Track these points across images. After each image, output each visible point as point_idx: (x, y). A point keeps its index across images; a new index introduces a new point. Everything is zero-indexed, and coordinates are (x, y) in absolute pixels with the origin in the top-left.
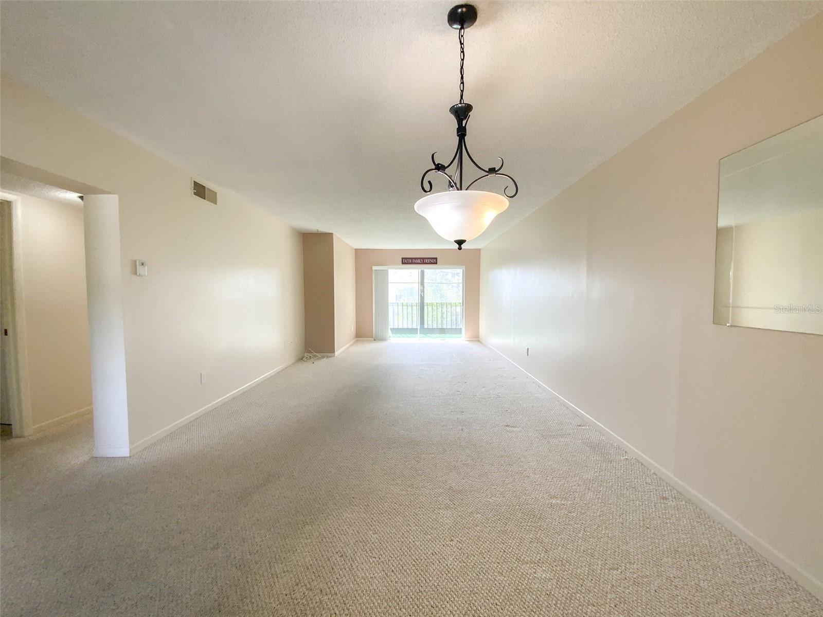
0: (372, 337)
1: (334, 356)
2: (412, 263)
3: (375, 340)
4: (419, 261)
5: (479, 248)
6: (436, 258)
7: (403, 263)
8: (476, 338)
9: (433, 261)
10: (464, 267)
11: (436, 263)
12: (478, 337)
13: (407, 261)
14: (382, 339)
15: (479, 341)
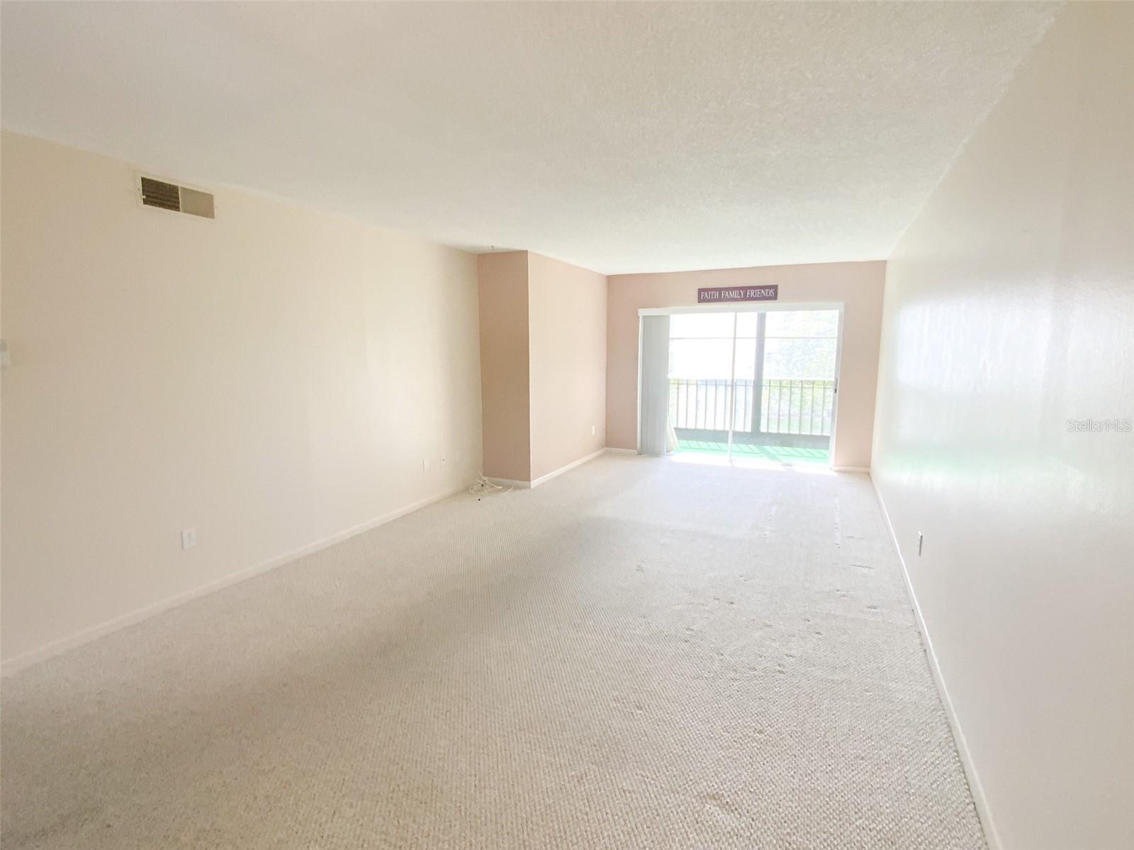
0: (635, 448)
1: (529, 488)
2: (719, 300)
3: (640, 454)
4: (734, 294)
6: (775, 287)
7: (700, 301)
8: (861, 469)
9: (768, 293)
10: (842, 304)
11: (775, 298)
12: (868, 465)
13: (709, 295)
14: (656, 453)
15: (866, 476)
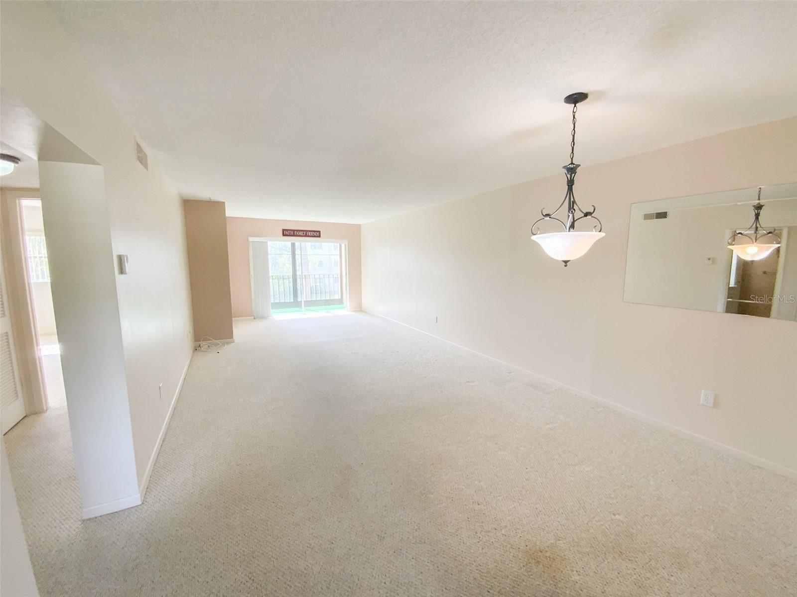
0: (252, 316)
1: (233, 342)
2: (293, 235)
3: (255, 318)
4: (301, 233)
5: (359, 223)
6: (319, 232)
7: (283, 235)
8: (359, 308)
9: (316, 234)
10: (346, 241)
11: (320, 236)
13: (287, 233)
14: (263, 317)
15: (362, 311)
